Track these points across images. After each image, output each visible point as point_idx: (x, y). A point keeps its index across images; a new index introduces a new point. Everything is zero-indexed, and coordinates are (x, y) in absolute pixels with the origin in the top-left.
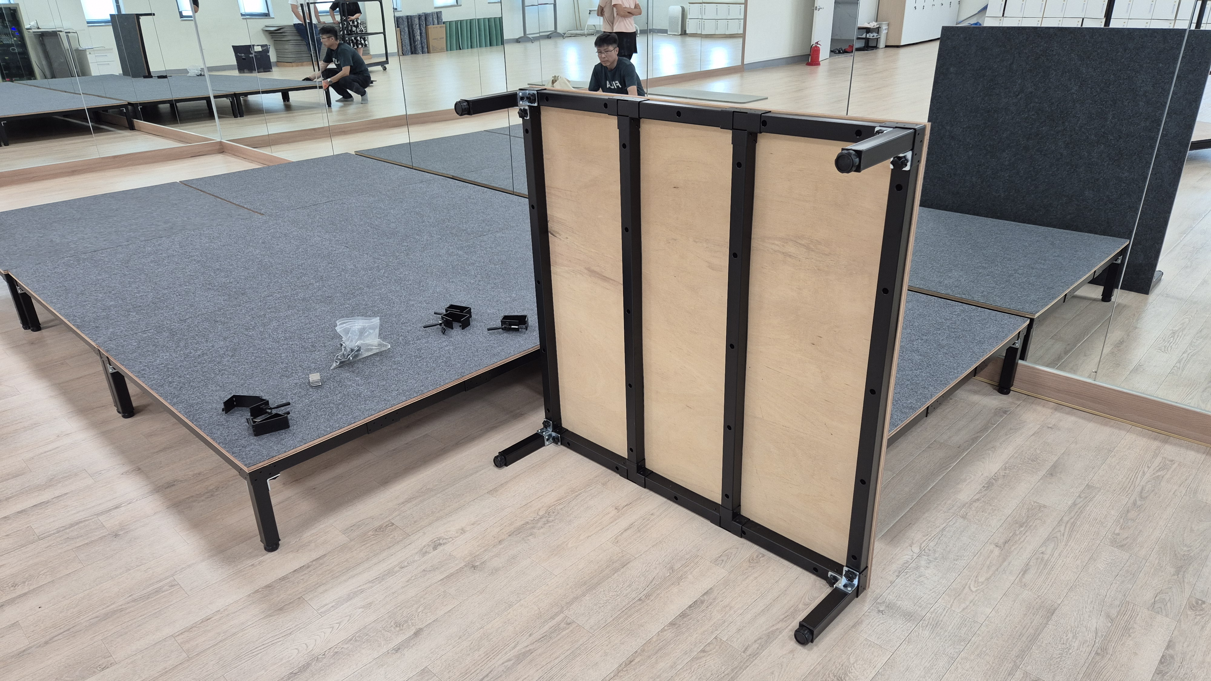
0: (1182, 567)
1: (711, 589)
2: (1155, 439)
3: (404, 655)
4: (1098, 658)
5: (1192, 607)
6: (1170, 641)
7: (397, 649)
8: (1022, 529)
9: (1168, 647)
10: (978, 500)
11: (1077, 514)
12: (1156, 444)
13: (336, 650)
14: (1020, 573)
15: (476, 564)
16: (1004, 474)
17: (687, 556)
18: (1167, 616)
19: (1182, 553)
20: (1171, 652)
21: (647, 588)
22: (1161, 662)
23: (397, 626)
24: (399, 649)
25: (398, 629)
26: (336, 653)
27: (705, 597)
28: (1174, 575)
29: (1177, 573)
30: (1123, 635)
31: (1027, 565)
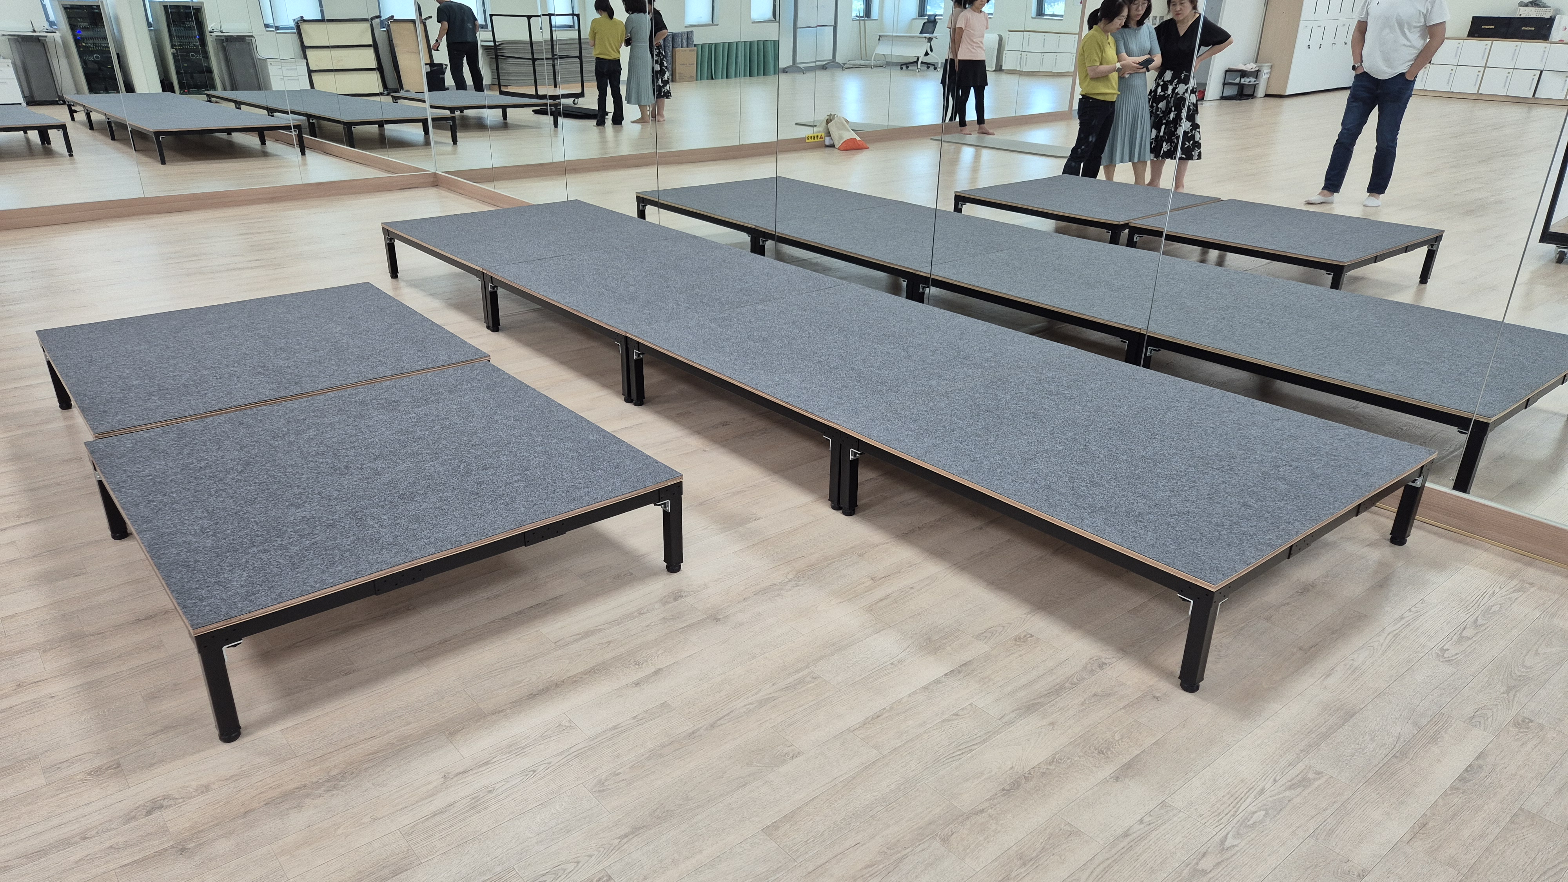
0: (1515, 686)
1: (970, 661)
2: (1517, 560)
3: (644, 689)
4: (1395, 760)
5: (1517, 724)
6: (1482, 753)
7: (637, 684)
8: (1334, 636)
9: (1478, 758)
10: (1288, 604)
11: (1404, 626)
12: (1518, 565)
13: (574, 679)
14: (1322, 676)
15: (719, 617)
16: (1324, 581)
17: (947, 630)
18: (1485, 729)
19: (1519, 674)
20: (1481, 762)
21: (900, 655)
22: (1466, 770)
23: (636, 664)
24: (638, 683)
25: (637, 666)
26: (575, 681)
27: (963, 668)
28: (1503, 693)
29: (1508, 692)
30: (1429, 743)
31: (1333, 669)
